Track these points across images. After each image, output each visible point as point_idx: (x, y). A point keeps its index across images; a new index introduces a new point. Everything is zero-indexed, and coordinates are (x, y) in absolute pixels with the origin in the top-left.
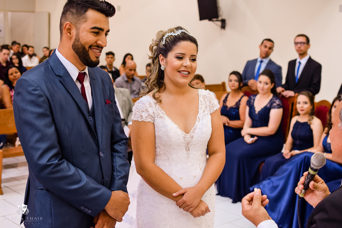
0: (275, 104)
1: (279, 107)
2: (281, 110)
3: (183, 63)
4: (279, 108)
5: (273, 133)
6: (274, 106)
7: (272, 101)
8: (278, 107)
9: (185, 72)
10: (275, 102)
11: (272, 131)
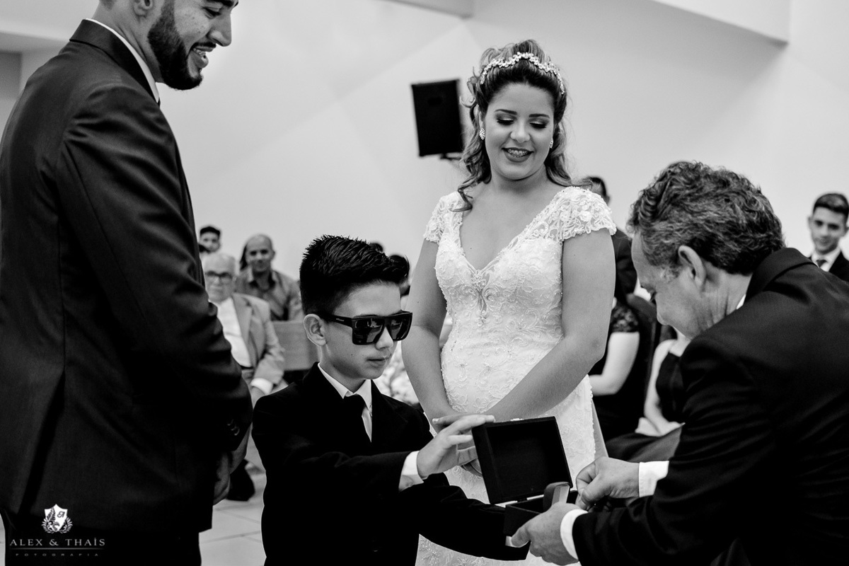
0: (622, 322)
1: (632, 328)
2: (635, 337)
3: (511, 133)
4: (632, 331)
5: (613, 390)
6: (622, 325)
7: (616, 315)
8: (629, 328)
9: (516, 151)
10: (623, 318)
11: (611, 386)
